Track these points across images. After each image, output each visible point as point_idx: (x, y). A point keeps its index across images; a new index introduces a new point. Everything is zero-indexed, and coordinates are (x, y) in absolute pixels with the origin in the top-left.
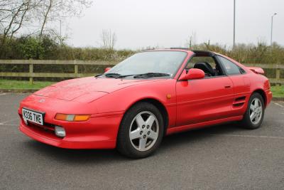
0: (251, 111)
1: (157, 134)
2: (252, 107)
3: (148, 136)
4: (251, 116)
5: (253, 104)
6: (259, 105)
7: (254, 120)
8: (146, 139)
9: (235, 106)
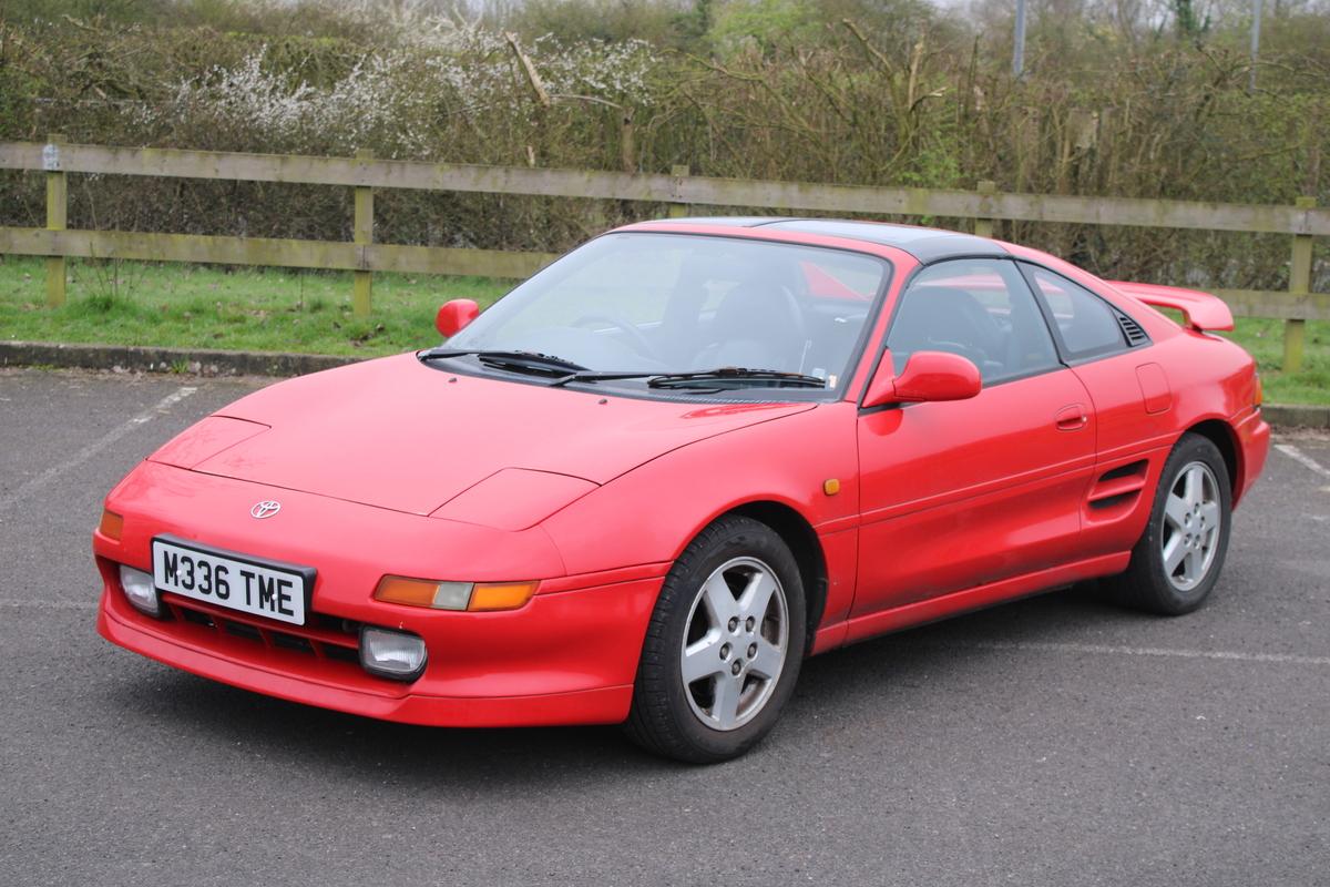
0: (1169, 529)
1: (780, 651)
2: (1175, 507)
3: (748, 664)
4: (1170, 553)
5: (1180, 490)
6: (1208, 495)
7: (1180, 570)
8: (741, 676)
9: (1098, 506)
